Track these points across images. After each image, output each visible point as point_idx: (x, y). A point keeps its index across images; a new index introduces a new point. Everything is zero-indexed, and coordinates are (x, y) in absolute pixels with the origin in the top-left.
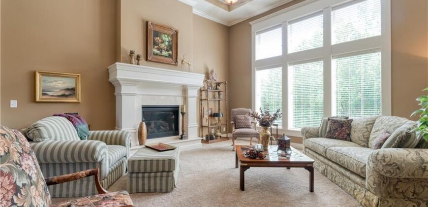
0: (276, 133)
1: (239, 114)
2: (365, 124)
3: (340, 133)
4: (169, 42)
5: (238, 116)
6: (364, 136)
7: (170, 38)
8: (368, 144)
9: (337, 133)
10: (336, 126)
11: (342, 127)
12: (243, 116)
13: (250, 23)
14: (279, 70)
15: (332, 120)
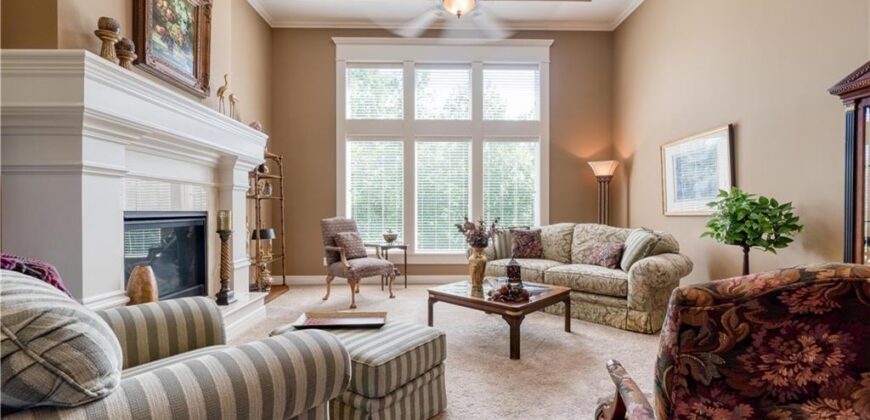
0: (403, 262)
1: (343, 230)
2: (561, 234)
3: (533, 249)
4: (188, 25)
5: (342, 234)
6: (564, 249)
7: (190, 14)
8: (570, 259)
9: (528, 250)
10: (526, 240)
11: (533, 240)
12: (349, 233)
13: (334, 39)
14: (396, 149)
15: (518, 232)
